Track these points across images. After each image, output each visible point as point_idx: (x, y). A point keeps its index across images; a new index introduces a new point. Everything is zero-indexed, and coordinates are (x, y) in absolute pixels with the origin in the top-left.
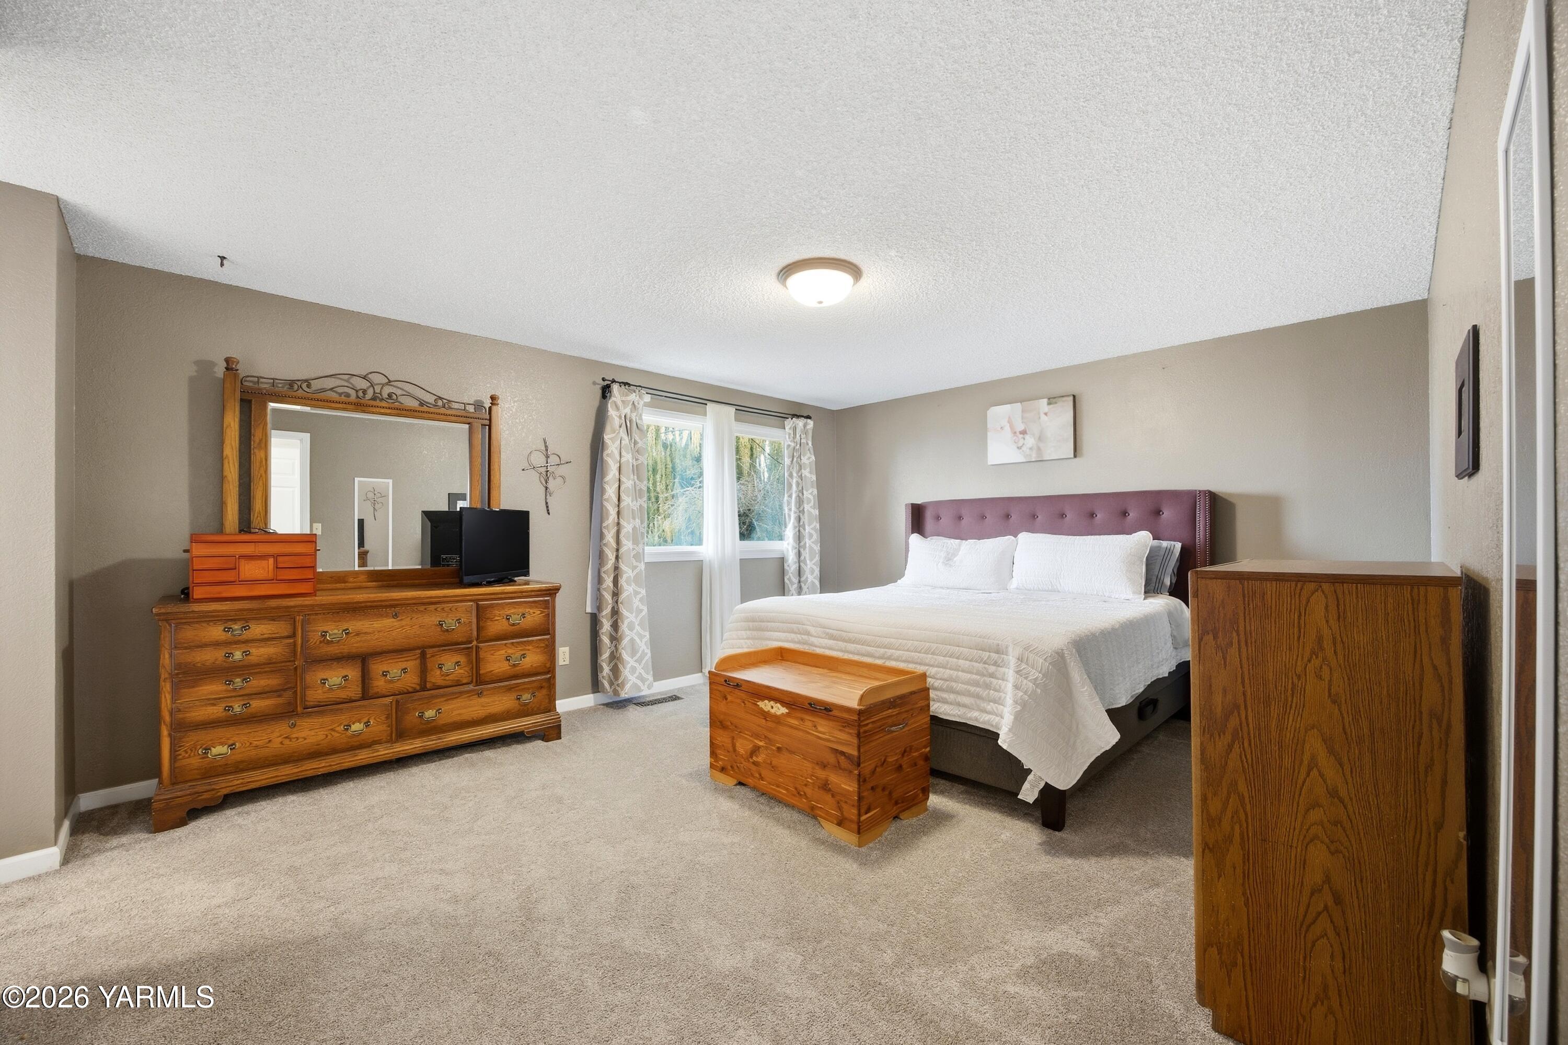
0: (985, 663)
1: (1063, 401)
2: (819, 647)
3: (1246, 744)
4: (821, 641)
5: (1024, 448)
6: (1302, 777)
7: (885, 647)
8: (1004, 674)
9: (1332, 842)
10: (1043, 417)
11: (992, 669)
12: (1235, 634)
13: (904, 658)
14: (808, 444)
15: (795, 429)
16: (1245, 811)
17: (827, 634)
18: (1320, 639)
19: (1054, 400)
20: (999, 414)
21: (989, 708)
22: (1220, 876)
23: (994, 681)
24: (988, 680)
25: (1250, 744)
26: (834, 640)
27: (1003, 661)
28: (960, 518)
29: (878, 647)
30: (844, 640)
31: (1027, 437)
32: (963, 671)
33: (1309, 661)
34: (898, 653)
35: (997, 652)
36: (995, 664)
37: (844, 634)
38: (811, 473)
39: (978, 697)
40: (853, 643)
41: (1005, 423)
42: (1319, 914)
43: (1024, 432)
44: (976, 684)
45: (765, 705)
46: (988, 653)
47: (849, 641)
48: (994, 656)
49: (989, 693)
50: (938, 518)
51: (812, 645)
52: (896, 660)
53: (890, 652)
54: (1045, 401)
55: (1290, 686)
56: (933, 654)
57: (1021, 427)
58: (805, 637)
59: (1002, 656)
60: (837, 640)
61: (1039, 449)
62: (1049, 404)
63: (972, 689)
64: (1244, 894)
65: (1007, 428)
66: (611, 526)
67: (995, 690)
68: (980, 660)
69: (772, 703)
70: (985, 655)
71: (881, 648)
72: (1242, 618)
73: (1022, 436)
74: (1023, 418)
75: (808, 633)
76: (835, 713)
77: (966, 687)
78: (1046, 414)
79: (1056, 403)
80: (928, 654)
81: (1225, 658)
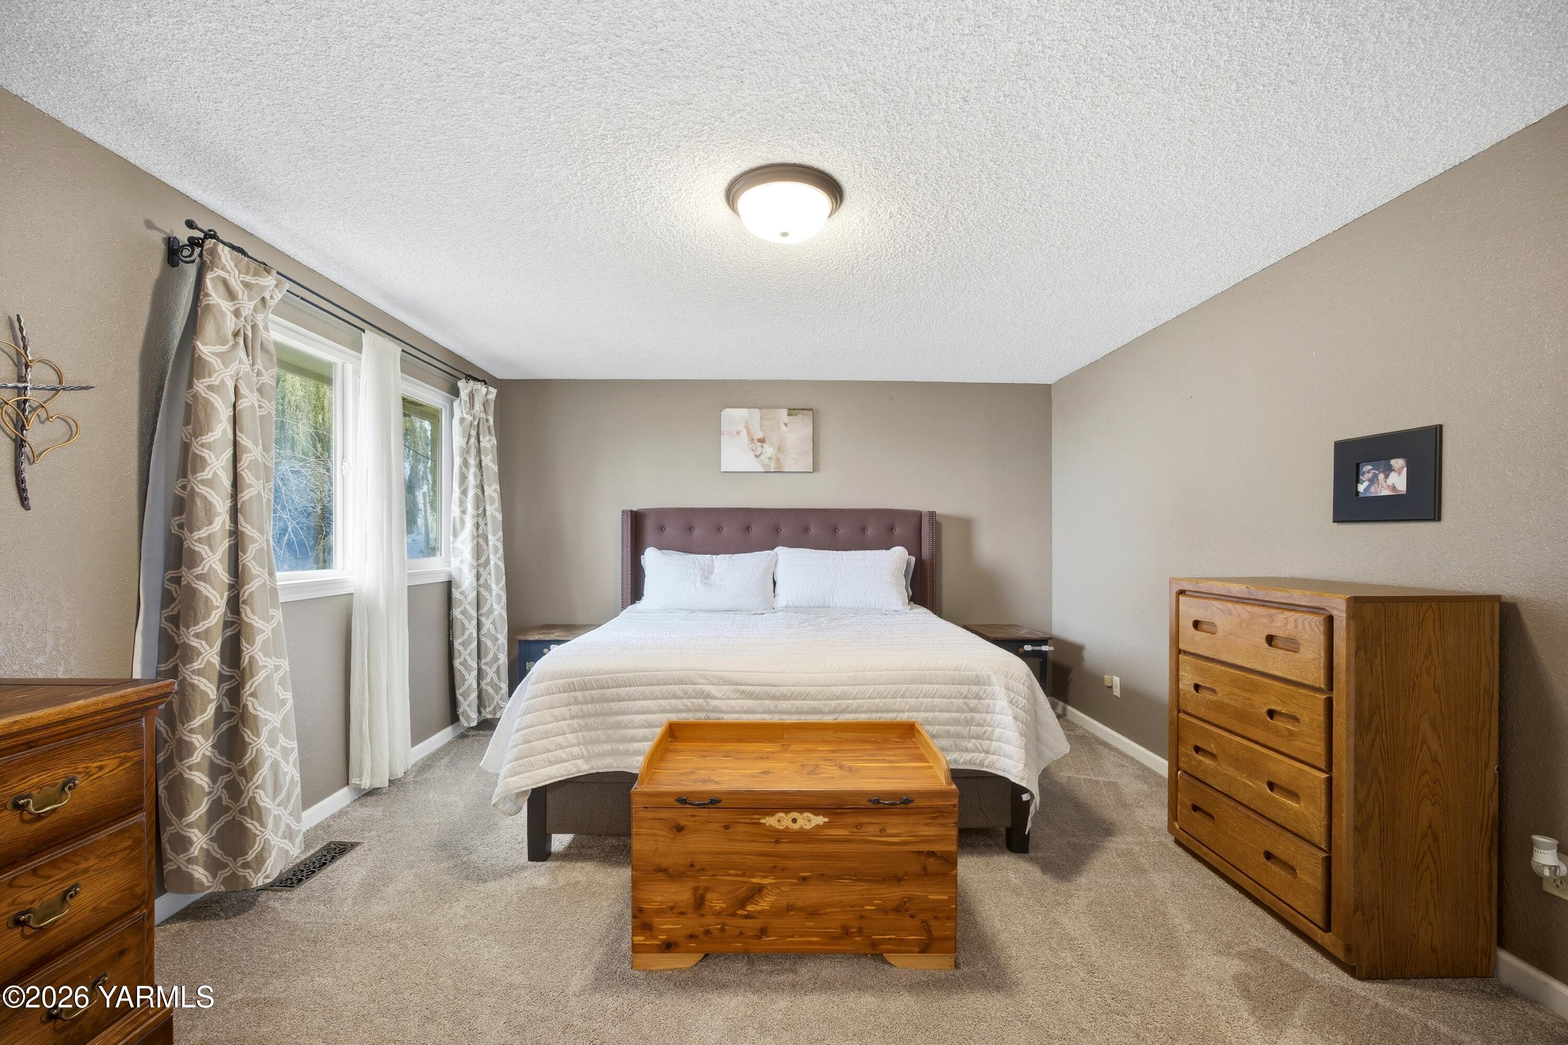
0: (965, 697)
1: (803, 415)
2: (729, 712)
3: (1384, 736)
4: (732, 703)
5: (762, 457)
6: (1417, 755)
7: (838, 698)
8: (989, 706)
9: (1433, 796)
10: (783, 428)
11: (973, 703)
12: (1378, 647)
13: (865, 708)
14: (487, 421)
15: (472, 396)
16: (1382, 791)
17: (743, 692)
18: (1430, 645)
19: (794, 411)
20: (734, 417)
21: (970, 745)
22: (1364, 850)
23: (978, 716)
24: (969, 715)
25: (1387, 736)
26: (756, 699)
27: (984, 693)
28: (690, 529)
29: (828, 699)
30: (774, 698)
31: (766, 446)
32: (941, 711)
33: (1423, 663)
34: (854, 703)
35: (977, 683)
36: (978, 697)
37: (773, 690)
38: (493, 461)
39: (959, 736)
40: (788, 699)
41: (741, 427)
42: (1426, 852)
43: (762, 441)
44: (957, 722)
45: (780, 821)
46: (967, 687)
47: (783, 697)
48: (975, 688)
49: (970, 730)
50: (662, 528)
51: (717, 710)
52: (855, 711)
53: (844, 703)
54: (785, 411)
55: (1412, 685)
56: (903, 696)
57: (760, 435)
58: (700, 701)
59: (984, 687)
60: (762, 698)
61: (778, 459)
62: (789, 415)
63: (952, 729)
64: (1380, 858)
65: (744, 433)
66: (218, 539)
67: (978, 725)
68: (960, 695)
69: (794, 815)
70: (964, 689)
71: (831, 699)
72: (1383, 634)
73: (760, 444)
74: (761, 425)
75: (708, 696)
76: (919, 803)
77: (944, 728)
78: (786, 424)
79: (796, 415)
80: (895, 698)
81: (1371, 668)
